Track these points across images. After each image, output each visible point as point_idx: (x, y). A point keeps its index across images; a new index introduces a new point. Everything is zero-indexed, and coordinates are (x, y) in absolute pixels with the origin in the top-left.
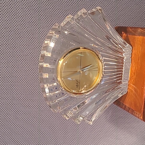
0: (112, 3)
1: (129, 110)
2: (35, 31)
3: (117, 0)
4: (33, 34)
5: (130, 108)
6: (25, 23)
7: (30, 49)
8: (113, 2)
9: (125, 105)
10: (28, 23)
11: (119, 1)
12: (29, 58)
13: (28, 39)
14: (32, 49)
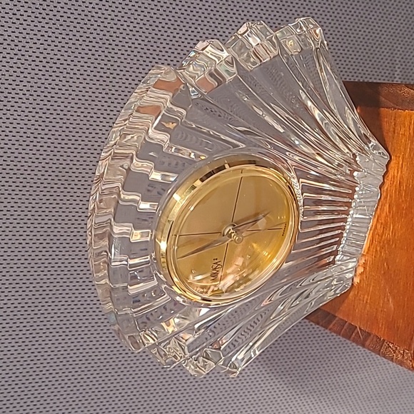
0: (291, 8)
1: (365, 340)
2: (57, 91)
3: (305, 1)
4: (49, 98)
5: (369, 334)
6: (23, 61)
7: (38, 148)
8: (294, 4)
9: (350, 324)
10: (33, 63)
11: (310, 4)
12: (36, 177)
13: (33, 114)
14: (45, 148)
